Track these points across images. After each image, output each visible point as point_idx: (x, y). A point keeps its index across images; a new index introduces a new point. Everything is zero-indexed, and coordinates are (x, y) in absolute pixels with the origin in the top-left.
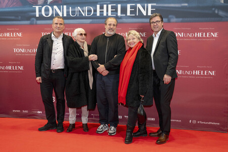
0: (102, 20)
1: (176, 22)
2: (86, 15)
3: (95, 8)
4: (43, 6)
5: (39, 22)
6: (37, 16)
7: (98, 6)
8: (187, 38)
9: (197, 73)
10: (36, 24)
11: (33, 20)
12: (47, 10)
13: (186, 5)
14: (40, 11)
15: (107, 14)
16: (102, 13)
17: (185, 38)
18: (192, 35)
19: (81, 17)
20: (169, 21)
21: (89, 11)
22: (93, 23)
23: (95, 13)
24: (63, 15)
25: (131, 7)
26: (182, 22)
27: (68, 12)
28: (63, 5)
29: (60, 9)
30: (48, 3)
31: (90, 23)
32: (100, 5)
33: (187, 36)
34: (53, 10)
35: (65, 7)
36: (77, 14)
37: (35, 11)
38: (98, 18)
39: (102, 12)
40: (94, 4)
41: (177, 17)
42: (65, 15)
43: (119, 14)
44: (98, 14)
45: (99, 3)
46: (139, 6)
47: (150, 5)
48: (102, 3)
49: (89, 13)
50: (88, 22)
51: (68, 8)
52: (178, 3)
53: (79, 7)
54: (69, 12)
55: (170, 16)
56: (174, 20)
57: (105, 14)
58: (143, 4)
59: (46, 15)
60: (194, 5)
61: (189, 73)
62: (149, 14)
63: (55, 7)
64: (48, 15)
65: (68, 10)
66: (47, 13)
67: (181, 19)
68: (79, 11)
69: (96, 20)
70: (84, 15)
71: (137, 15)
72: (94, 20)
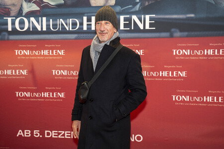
0: (90, 35)
1: (181, 37)
2: (71, 29)
3: (81, 21)
4: (17, 17)
5: (12, 37)
6: (10, 29)
7: (85, 18)
8: (194, 56)
9: (210, 99)
10: (8, 40)
11: (5, 35)
12: (22, 23)
13: (192, 15)
14: (13, 23)
16: (89, 27)
17: (192, 56)
18: (201, 52)
19: (64, 32)
20: (172, 36)
21: (74, 24)
22: (78, 39)
23: (81, 27)
24: (42, 28)
25: (125, 20)
26: (187, 36)
27: (48, 26)
28: (42, 17)
29: (38, 22)
30: (24, 14)
31: (76, 39)
32: (87, 16)
33: (195, 53)
34: (29, 22)
35: (44, 19)
36: (59, 28)
37: (7, 24)
38: (85, 32)
39: (89, 25)
40: (80, 16)
41: (181, 31)
42: (45, 29)
44: (85, 28)
45: (86, 15)
46: (134, 17)
47: (147, 17)
48: (89, 14)
49: (74, 27)
50: (73, 38)
51: (48, 21)
52: (182, 14)
53: (61, 20)
54: (50, 25)
55: (173, 30)
56: (178, 34)
57: (93, 28)
58: (139, 16)
59: (20, 28)
60: (202, 15)
61: (198, 100)
62: (147, 27)
63: (32, 19)
64: (23, 28)
65: (48, 23)
66: (22, 26)
67: (186, 34)
68: (62, 25)
69: (82, 35)
70: (68, 29)
71: (133, 28)
72: (80, 35)
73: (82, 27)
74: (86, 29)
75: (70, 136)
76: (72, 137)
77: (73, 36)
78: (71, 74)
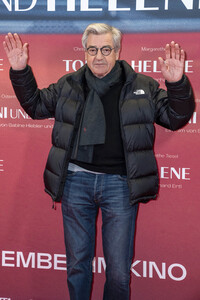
2: (17, 9)
15: (78, 7)
16: (62, 3)
22: (35, 33)
31: (29, 33)
38: (51, 17)
43: (113, 6)
44: (51, 6)
49: (25, 3)
50: (23, 29)
57: (71, 7)
69: (44, 24)
70: (10, 9)
71: (166, 8)
72: (39, 24)
73: (43, 4)
74: (54, 9)
75: (15, 262)
76: (18, 265)
77: (24, 26)
78: (18, 116)
